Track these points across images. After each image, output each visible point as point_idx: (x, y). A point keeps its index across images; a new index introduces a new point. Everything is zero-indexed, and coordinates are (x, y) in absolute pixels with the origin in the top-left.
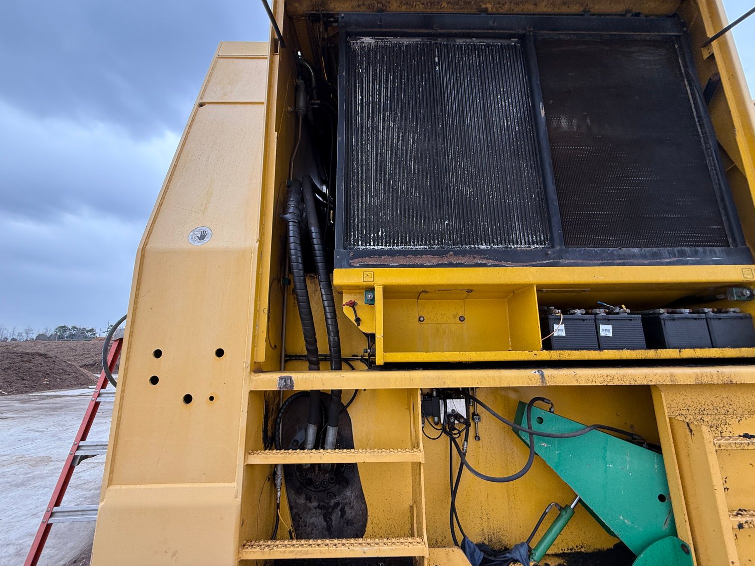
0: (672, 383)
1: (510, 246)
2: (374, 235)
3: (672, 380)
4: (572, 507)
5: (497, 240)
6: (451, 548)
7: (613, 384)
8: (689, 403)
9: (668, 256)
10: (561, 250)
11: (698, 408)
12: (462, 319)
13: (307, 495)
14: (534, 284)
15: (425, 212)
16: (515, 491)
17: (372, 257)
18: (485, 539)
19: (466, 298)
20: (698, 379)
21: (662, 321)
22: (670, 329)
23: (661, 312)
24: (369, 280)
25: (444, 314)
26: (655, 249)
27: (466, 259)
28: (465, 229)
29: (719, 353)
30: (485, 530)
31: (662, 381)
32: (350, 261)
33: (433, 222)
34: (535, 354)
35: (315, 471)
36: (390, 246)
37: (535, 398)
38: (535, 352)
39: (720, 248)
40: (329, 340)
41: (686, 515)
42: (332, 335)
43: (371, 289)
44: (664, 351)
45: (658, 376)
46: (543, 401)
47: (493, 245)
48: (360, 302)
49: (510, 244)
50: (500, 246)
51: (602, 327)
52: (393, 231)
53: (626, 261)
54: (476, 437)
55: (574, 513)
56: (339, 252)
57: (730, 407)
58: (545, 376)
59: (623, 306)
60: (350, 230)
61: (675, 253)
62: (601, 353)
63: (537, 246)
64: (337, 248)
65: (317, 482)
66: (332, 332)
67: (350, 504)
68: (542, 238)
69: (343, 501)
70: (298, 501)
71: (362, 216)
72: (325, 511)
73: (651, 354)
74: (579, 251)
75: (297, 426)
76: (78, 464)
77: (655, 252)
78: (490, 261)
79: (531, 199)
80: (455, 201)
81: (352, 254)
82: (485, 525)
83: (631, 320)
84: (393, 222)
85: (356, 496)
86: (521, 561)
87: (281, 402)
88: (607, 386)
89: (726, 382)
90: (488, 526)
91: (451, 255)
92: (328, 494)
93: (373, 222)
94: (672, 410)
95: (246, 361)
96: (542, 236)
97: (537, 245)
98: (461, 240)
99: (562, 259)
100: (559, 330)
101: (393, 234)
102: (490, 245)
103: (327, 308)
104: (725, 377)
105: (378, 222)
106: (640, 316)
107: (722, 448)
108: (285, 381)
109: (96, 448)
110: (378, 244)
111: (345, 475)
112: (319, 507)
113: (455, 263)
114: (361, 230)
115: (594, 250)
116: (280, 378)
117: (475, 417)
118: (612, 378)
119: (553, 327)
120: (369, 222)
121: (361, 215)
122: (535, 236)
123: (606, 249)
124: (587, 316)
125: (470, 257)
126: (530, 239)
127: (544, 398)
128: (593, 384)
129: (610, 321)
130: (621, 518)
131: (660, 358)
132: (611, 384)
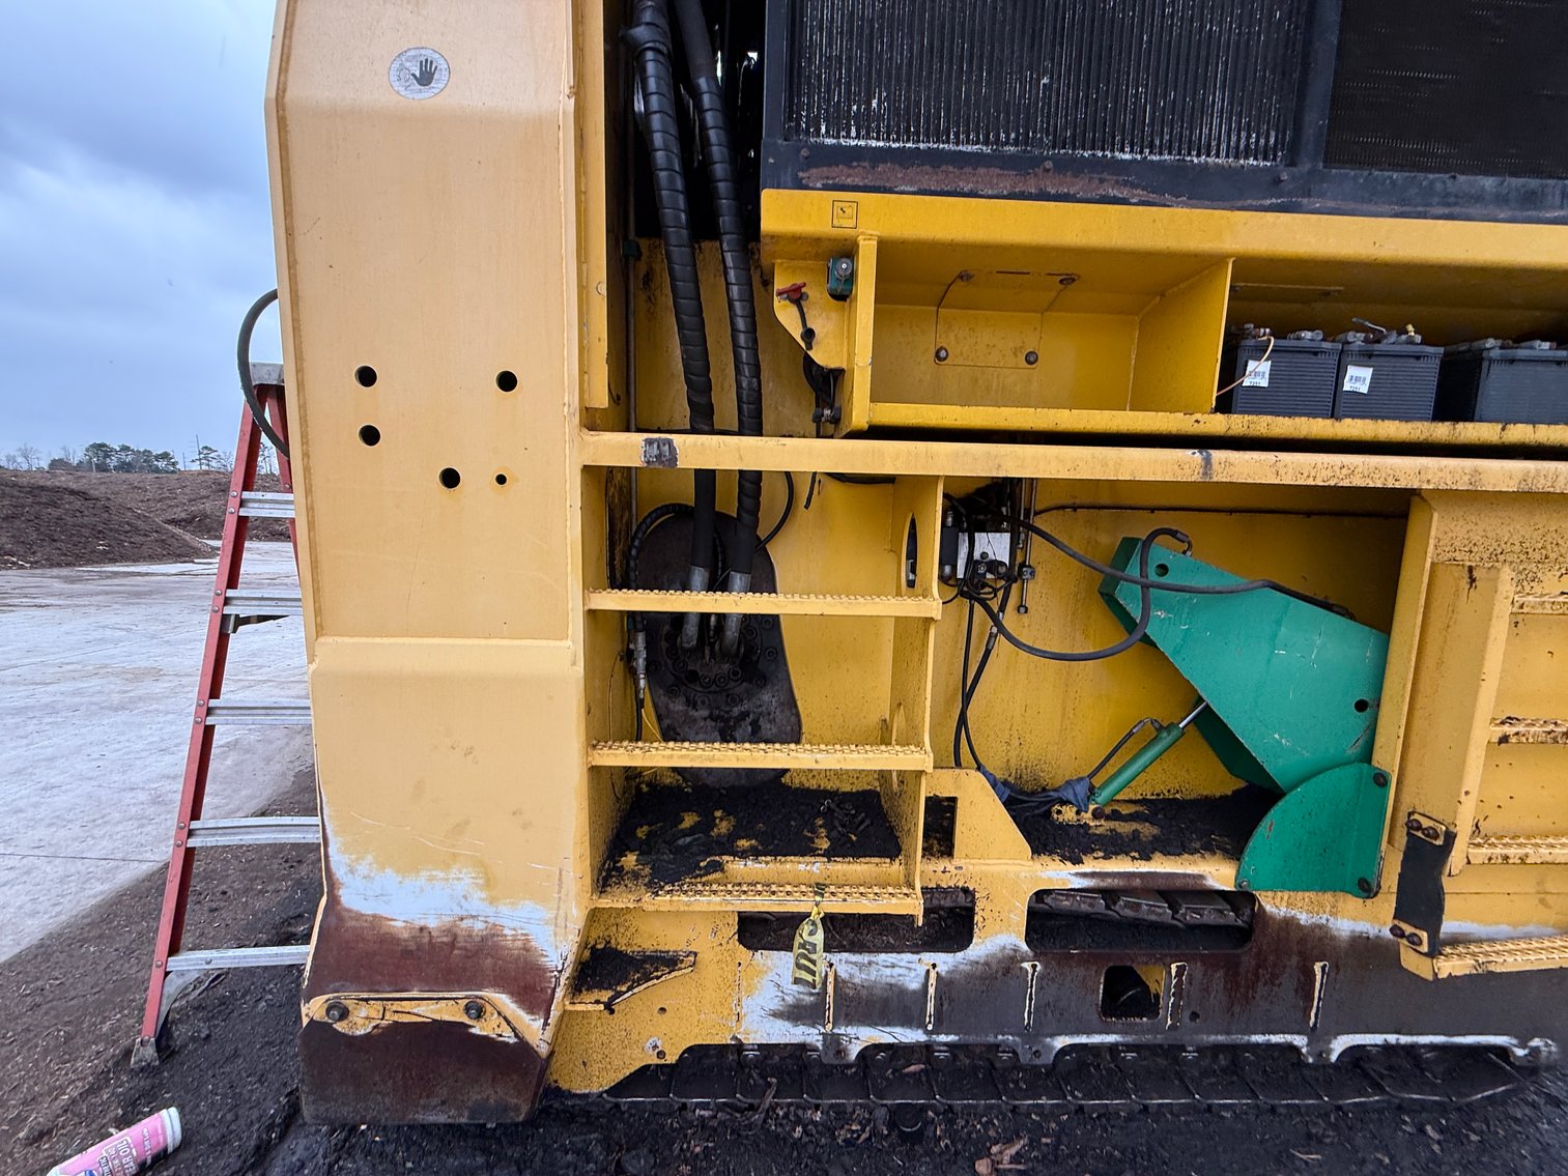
1: (1189, 158)
2: (859, 109)
3: (1473, 480)
4: (1181, 726)
5: (1161, 142)
6: (964, 771)
7: (1349, 485)
8: (1476, 538)
9: (1558, 203)
10: (1312, 172)
11: (1491, 549)
12: (1032, 358)
13: (688, 700)
14: (1231, 256)
15: (993, 47)
16: (1077, 701)
17: (855, 164)
19: (1047, 310)
20: (1525, 481)
21: (1485, 365)
22: (1495, 383)
23: (1488, 346)
24: (846, 223)
25: (994, 345)
26: (1533, 183)
27: (1081, 183)
28: (1087, 104)
30: (1013, 762)
31: (1449, 483)
32: (801, 174)
33: (1011, 79)
34: (1197, 421)
35: (703, 657)
36: (898, 140)
37: (1156, 531)
38: (1198, 416)
40: (739, 386)
41: (1403, 728)
42: (747, 374)
43: (848, 251)
44: (1469, 425)
46: (1174, 536)
47: (1151, 153)
48: (817, 294)
49: (1189, 154)
50: (1167, 157)
51: (1352, 371)
52: (908, 98)
53: (1457, 210)
54: (1021, 606)
55: (1183, 734)
56: (773, 145)
57: (1556, 549)
58: (1213, 460)
59: (1410, 328)
60: (799, 88)
62: (1337, 424)
63: (1255, 163)
64: (767, 135)
65: (706, 678)
66: (746, 367)
67: (769, 714)
68: (1272, 140)
69: (756, 710)
70: (671, 706)
71: (831, 48)
72: (722, 724)
73: (1442, 431)
74: (1355, 178)
75: (666, 577)
76: (234, 631)
77: (1534, 193)
78: (1139, 191)
79: (1270, 23)
80: (1074, 19)
81: (804, 153)
83: (1418, 358)
84: (909, 74)
85: (781, 703)
86: (1074, 802)
87: (634, 521)
88: (1335, 487)
90: (1018, 756)
91: (1048, 170)
92: (728, 696)
93: (858, 69)
94: (1440, 551)
95: (569, 400)
96: (1273, 134)
97: (1256, 159)
98: (1074, 136)
100: (1258, 373)
101: (907, 108)
102: (1141, 152)
103: (737, 304)
105: (870, 70)
106: (1441, 350)
107: (1525, 610)
108: (659, 447)
109: (263, 603)
110: (868, 133)
111: (760, 666)
112: (711, 717)
113: (1053, 192)
114: (828, 90)
115: (1391, 178)
116: (646, 440)
117: (1025, 569)
118: (1350, 471)
119: (1246, 365)
120: (849, 70)
121: (830, 45)
122: (1254, 135)
123: (1421, 175)
124: (1326, 345)
125: (1091, 179)
126: (1243, 141)
127: (1177, 532)
128: (1310, 482)
129: (1373, 359)
130: (1276, 736)
131: (1457, 442)
132: (1345, 483)
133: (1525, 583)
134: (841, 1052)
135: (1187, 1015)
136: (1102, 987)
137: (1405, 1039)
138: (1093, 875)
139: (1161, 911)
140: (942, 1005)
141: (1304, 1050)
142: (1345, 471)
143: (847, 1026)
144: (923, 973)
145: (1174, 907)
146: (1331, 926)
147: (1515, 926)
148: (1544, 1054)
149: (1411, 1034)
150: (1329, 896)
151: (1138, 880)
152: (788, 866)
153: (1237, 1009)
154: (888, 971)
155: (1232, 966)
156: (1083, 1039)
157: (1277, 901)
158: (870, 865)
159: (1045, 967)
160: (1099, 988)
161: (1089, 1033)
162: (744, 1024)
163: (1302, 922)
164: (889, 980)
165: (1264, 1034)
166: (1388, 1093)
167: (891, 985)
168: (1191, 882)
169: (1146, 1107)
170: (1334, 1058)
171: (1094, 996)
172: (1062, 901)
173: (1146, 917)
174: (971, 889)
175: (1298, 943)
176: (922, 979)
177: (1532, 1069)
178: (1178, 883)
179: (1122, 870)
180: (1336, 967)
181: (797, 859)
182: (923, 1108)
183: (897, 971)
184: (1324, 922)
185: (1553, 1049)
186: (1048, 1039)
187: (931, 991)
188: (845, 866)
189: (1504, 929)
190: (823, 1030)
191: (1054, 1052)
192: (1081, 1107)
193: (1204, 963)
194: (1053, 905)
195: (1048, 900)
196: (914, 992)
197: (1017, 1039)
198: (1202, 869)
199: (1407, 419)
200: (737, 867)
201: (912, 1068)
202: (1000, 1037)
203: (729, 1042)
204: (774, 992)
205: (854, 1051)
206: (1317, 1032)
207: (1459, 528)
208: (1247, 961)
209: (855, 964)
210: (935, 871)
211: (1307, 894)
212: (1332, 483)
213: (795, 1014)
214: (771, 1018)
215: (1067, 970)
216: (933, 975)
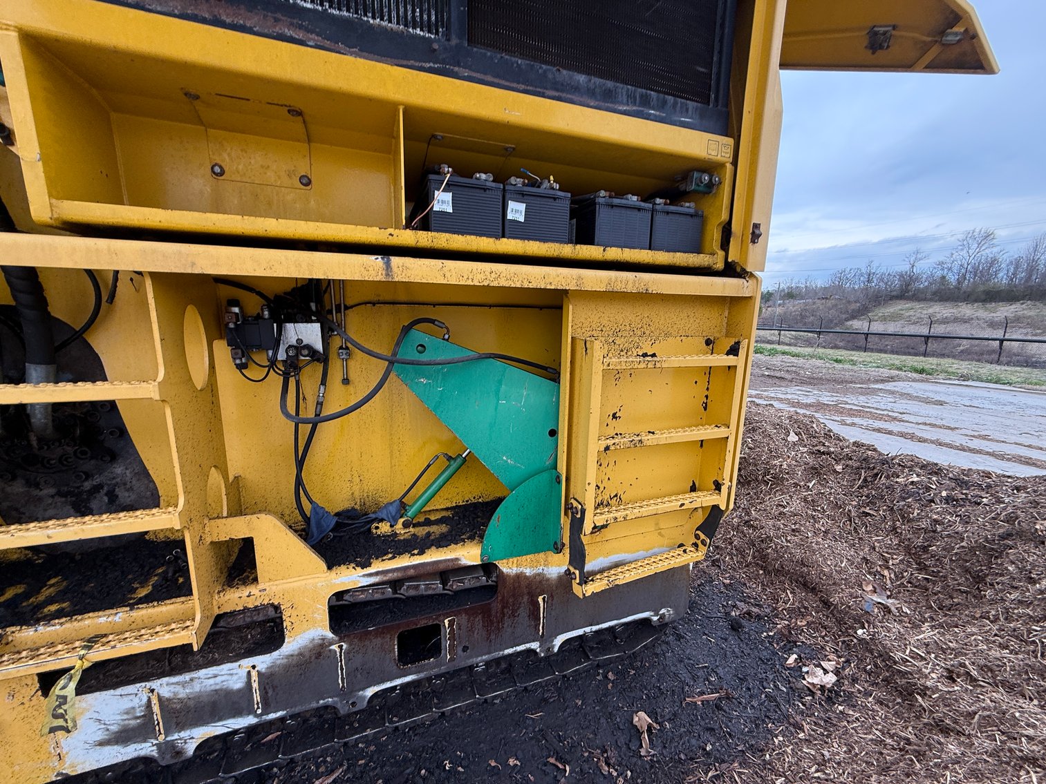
0: (577, 288)
1: (365, 18)
3: (578, 283)
4: (464, 455)
6: (255, 516)
8: (605, 322)
9: (625, 100)
10: (459, 47)
12: (306, 181)
14: (401, 104)
18: (355, 504)
19: (308, 142)
20: (610, 284)
21: (597, 206)
22: (604, 218)
23: (600, 195)
25: (268, 167)
26: (610, 84)
27: (256, 18)
29: (650, 256)
30: (357, 494)
31: (564, 285)
34: (391, 235)
38: (391, 230)
39: (696, 104)
41: (566, 446)
44: (584, 247)
45: (561, 277)
46: (434, 323)
47: (330, 7)
49: (366, 15)
50: (345, 13)
51: (512, 205)
53: (564, 95)
54: (344, 379)
57: (648, 328)
58: (392, 264)
59: (552, 178)
61: (636, 97)
62: (497, 242)
63: (422, 33)
67: (125, 484)
68: (433, 18)
69: (109, 482)
72: (74, 499)
73: (567, 250)
74: (491, 57)
77: (610, 91)
78: (314, 37)
82: (356, 489)
83: (555, 199)
85: (135, 473)
86: (387, 519)
88: (488, 286)
89: (641, 291)
90: (360, 489)
94: (583, 331)
96: (433, 12)
97: (422, 30)
99: (459, 66)
100: (443, 201)
102: (322, 5)
104: (642, 284)
106: (569, 195)
107: (611, 367)
111: (107, 444)
112: (59, 494)
115: (517, 62)
117: (340, 351)
118: (497, 276)
119: (434, 195)
122: (418, 10)
123: (537, 65)
124: (494, 185)
125: (265, 16)
126: (409, 13)
127: (435, 320)
128: (469, 282)
129: (525, 197)
130: (504, 458)
131: (577, 258)
132: (495, 284)
133: (633, 350)
134: (179, 753)
135: (460, 649)
136: (396, 647)
137: (595, 628)
138: (377, 573)
139: (434, 586)
140: (267, 693)
141: (538, 650)
142: (493, 275)
143: (180, 732)
144: (245, 674)
145: (444, 583)
146: (545, 572)
147: (647, 551)
148: (667, 616)
149: (598, 624)
150: (542, 555)
151: (412, 570)
152: (87, 622)
153: (493, 637)
154: (212, 681)
155: (486, 612)
156: (388, 685)
157: (510, 564)
158: (176, 605)
159: (351, 645)
160: (394, 648)
161: (391, 679)
162: (68, 761)
163: (527, 574)
164: (213, 688)
165: (512, 647)
166: (591, 659)
167: (216, 690)
168: (450, 564)
169: (443, 713)
170: (556, 650)
171: (392, 655)
172: (359, 595)
173: (424, 593)
174: (276, 603)
175: (526, 587)
176: (245, 679)
177: (663, 625)
178: (442, 567)
179: (400, 566)
180: (551, 596)
181: (96, 614)
182: (269, 768)
183: (219, 679)
184: (541, 571)
185: (671, 612)
186: (361, 693)
187: (255, 685)
188: (150, 610)
189: (642, 553)
190: (155, 742)
191: (367, 700)
192: (397, 728)
193: (467, 613)
194: (352, 600)
195: (346, 597)
196: (239, 691)
197: (336, 699)
198: (458, 554)
199: (544, 241)
200: (25, 635)
201: (270, 737)
202: (321, 702)
203: (54, 779)
204: (96, 726)
205: (191, 748)
206: (545, 638)
207: (593, 315)
208: (496, 606)
209: (177, 683)
210: (240, 597)
211: (528, 556)
212: (486, 284)
213: (123, 737)
214: (98, 747)
215: (367, 643)
216: (254, 674)
